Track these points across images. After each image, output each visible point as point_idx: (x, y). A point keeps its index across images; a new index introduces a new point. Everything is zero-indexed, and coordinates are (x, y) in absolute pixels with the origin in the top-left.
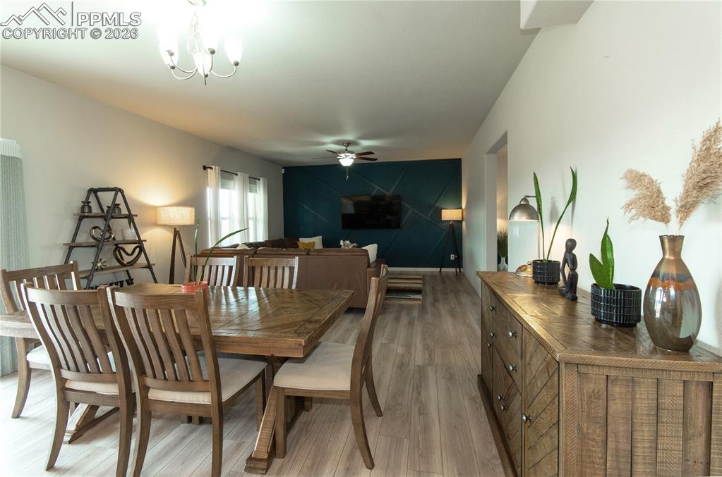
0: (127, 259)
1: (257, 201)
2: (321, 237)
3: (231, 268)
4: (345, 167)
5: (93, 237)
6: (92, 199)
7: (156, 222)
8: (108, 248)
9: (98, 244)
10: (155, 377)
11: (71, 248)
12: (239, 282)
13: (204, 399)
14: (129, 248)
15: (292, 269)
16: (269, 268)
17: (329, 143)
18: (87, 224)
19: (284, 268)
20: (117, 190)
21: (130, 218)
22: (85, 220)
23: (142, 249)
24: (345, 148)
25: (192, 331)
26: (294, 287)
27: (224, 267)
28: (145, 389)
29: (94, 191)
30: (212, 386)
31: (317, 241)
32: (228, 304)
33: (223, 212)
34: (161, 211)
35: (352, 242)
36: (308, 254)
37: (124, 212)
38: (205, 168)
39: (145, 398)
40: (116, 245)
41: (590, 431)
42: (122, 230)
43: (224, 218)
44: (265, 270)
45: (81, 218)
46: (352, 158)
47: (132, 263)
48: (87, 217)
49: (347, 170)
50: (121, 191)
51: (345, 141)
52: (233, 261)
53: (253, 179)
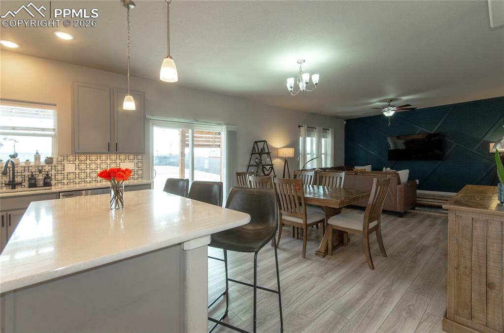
0: (267, 173)
1: (327, 143)
2: (371, 166)
3: (311, 176)
4: (388, 117)
5: (256, 163)
6: (256, 146)
7: (277, 155)
8: (261, 167)
9: (257, 165)
10: (284, 210)
11: (249, 166)
12: (315, 183)
13: (301, 221)
14: (268, 167)
15: (341, 178)
16: (330, 177)
17: (376, 102)
18: (254, 156)
19: (337, 177)
20: (265, 141)
21: (268, 153)
22: (253, 155)
23: (272, 168)
24: (388, 104)
25: (298, 195)
26: (342, 187)
27: (308, 176)
28: (281, 214)
29: (256, 142)
30: (304, 216)
31: (368, 168)
32: (310, 190)
33: (308, 150)
34: (280, 150)
35: (391, 169)
36: (356, 175)
37: (267, 151)
38: (299, 126)
39: (281, 218)
40: (263, 166)
41: (463, 242)
42: (266, 159)
43: (308, 154)
44: (328, 178)
45: (252, 154)
46: (394, 110)
47: (268, 175)
48: (254, 153)
49: (390, 118)
50: (266, 141)
51: (388, 99)
52: (312, 173)
53: (325, 130)
